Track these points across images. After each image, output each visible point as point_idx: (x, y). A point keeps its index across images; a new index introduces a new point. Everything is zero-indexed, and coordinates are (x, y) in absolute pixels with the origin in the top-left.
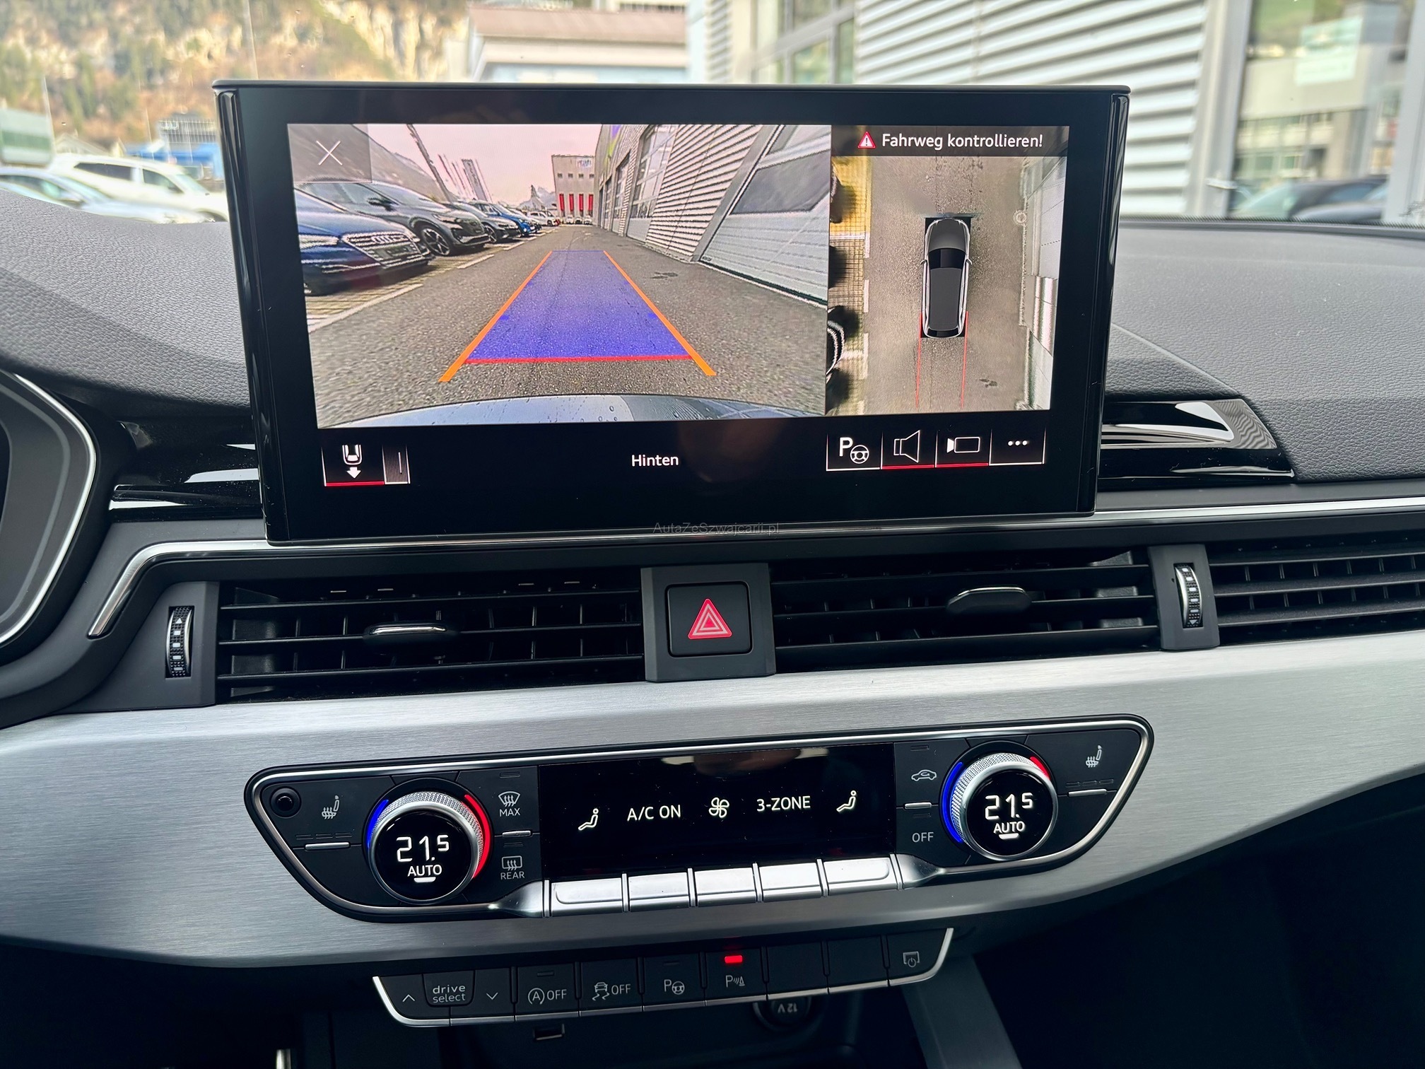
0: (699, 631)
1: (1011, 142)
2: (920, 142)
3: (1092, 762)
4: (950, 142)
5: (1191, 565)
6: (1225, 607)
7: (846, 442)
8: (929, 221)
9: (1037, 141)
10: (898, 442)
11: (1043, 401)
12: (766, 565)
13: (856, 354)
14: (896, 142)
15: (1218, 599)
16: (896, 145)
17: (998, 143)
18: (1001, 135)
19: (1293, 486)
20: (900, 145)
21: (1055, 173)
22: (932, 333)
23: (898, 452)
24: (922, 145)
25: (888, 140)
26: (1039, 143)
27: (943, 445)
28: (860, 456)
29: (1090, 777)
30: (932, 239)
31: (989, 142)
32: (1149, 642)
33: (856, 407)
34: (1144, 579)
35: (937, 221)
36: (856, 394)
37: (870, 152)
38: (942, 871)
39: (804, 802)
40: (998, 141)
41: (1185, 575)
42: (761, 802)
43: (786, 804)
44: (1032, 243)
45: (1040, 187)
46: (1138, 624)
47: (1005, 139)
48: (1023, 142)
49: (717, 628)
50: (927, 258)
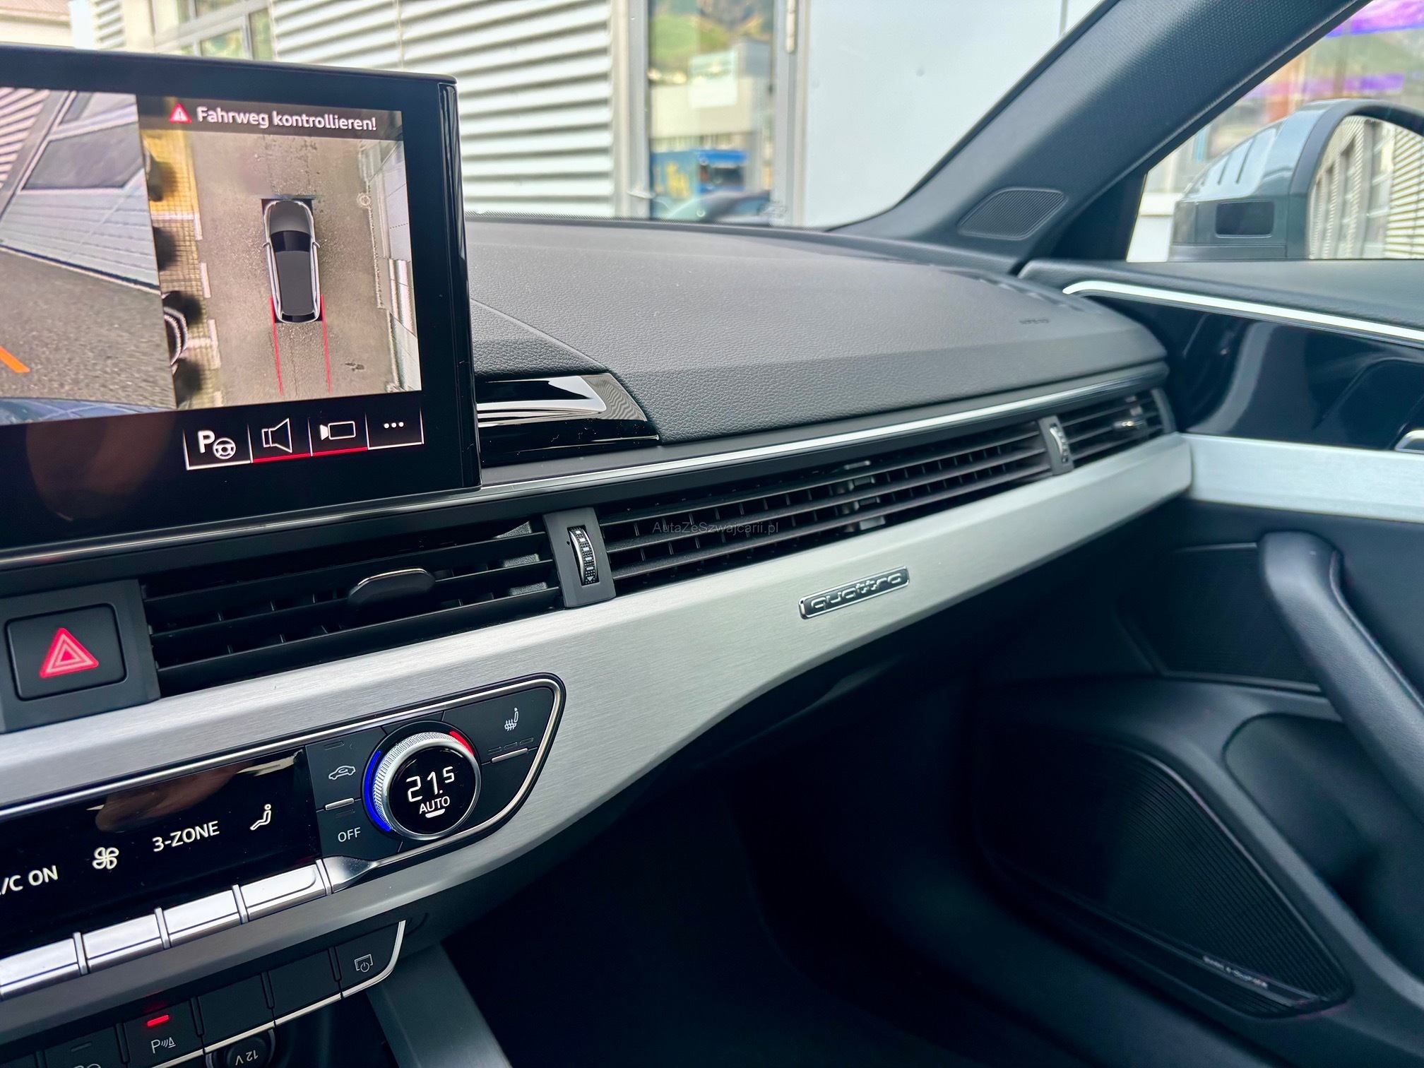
0: (55, 666)
1: (343, 123)
2: (241, 118)
3: (510, 725)
4: (276, 120)
5: (583, 527)
6: (617, 561)
7: (205, 437)
8: (265, 202)
9: (370, 124)
10: (266, 433)
11: (413, 381)
12: (136, 582)
13: (203, 342)
14: (215, 117)
15: (611, 556)
16: (215, 120)
17: (329, 124)
18: (331, 116)
19: (659, 447)
20: (220, 121)
21: (393, 156)
22: (285, 317)
23: (267, 442)
24: (245, 121)
25: (205, 115)
26: (373, 127)
27: (316, 433)
28: (224, 450)
29: (509, 740)
30: (272, 220)
31: (319, 122)
32: (554, 603)
33: (212, 398)
34: (542, 545)
35: (274, 203)
36: (209, 385)
37: (184, 126)
38: (374, 865)
39: (211, 829)
40: (328, 121)
41: (578, 537)
42: (157, 841)
43: (189, 835)
44: (380, 225)
45: (379, 170)
46: (542, 588)
47: (337, 121)
48: (355, 125)
49: (77, 659)
50: (269, 240)
